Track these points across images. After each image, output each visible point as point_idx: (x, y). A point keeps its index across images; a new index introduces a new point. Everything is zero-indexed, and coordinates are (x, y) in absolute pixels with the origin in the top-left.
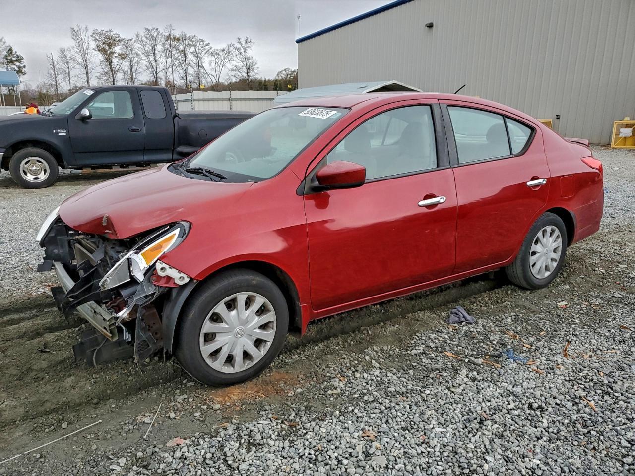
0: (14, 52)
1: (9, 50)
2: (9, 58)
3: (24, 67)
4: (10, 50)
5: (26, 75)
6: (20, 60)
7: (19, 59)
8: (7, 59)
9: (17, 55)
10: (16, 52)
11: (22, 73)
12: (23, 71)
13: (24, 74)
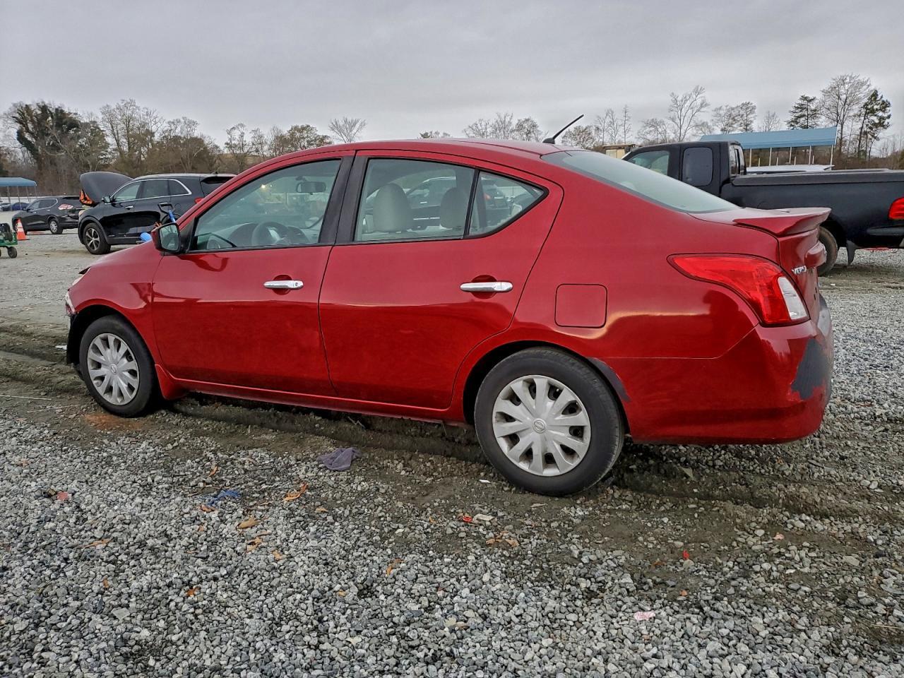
0: (879, 98)
1: (873, 95)
2: (869, 107)
3: (889, 117)
4: (875, 95)
5: (889, 129)
6: (885, 108)
7: (885, 105)
8: (867, 109)
9: (883, 101)
10: (882, 97)
11: (883, 126)
12: (886, 123)
13: (885, 127)
